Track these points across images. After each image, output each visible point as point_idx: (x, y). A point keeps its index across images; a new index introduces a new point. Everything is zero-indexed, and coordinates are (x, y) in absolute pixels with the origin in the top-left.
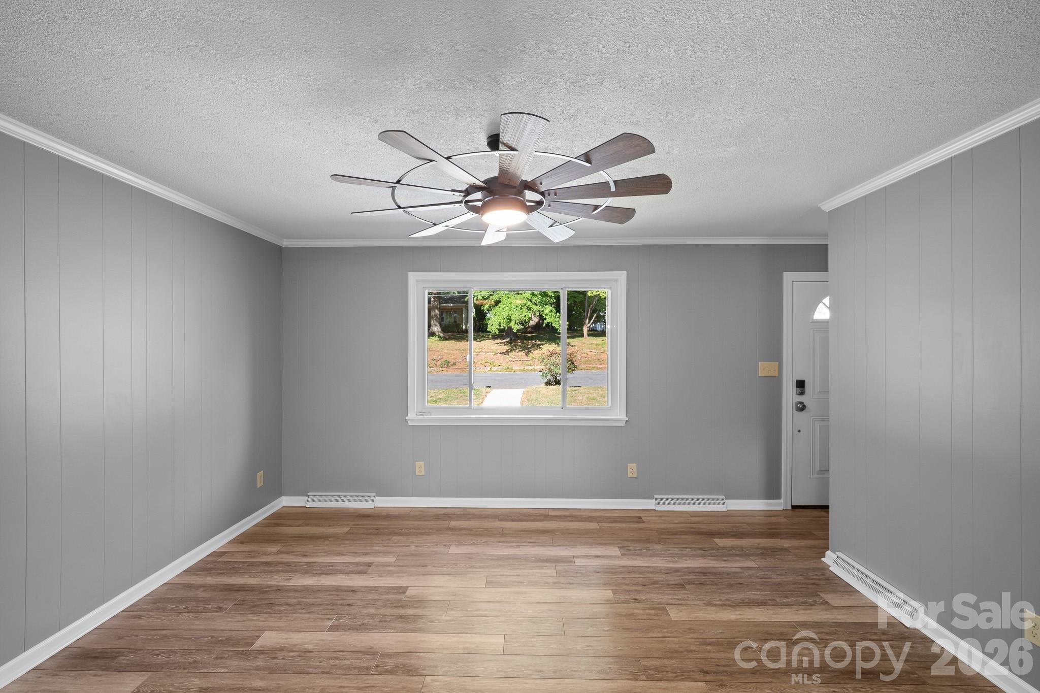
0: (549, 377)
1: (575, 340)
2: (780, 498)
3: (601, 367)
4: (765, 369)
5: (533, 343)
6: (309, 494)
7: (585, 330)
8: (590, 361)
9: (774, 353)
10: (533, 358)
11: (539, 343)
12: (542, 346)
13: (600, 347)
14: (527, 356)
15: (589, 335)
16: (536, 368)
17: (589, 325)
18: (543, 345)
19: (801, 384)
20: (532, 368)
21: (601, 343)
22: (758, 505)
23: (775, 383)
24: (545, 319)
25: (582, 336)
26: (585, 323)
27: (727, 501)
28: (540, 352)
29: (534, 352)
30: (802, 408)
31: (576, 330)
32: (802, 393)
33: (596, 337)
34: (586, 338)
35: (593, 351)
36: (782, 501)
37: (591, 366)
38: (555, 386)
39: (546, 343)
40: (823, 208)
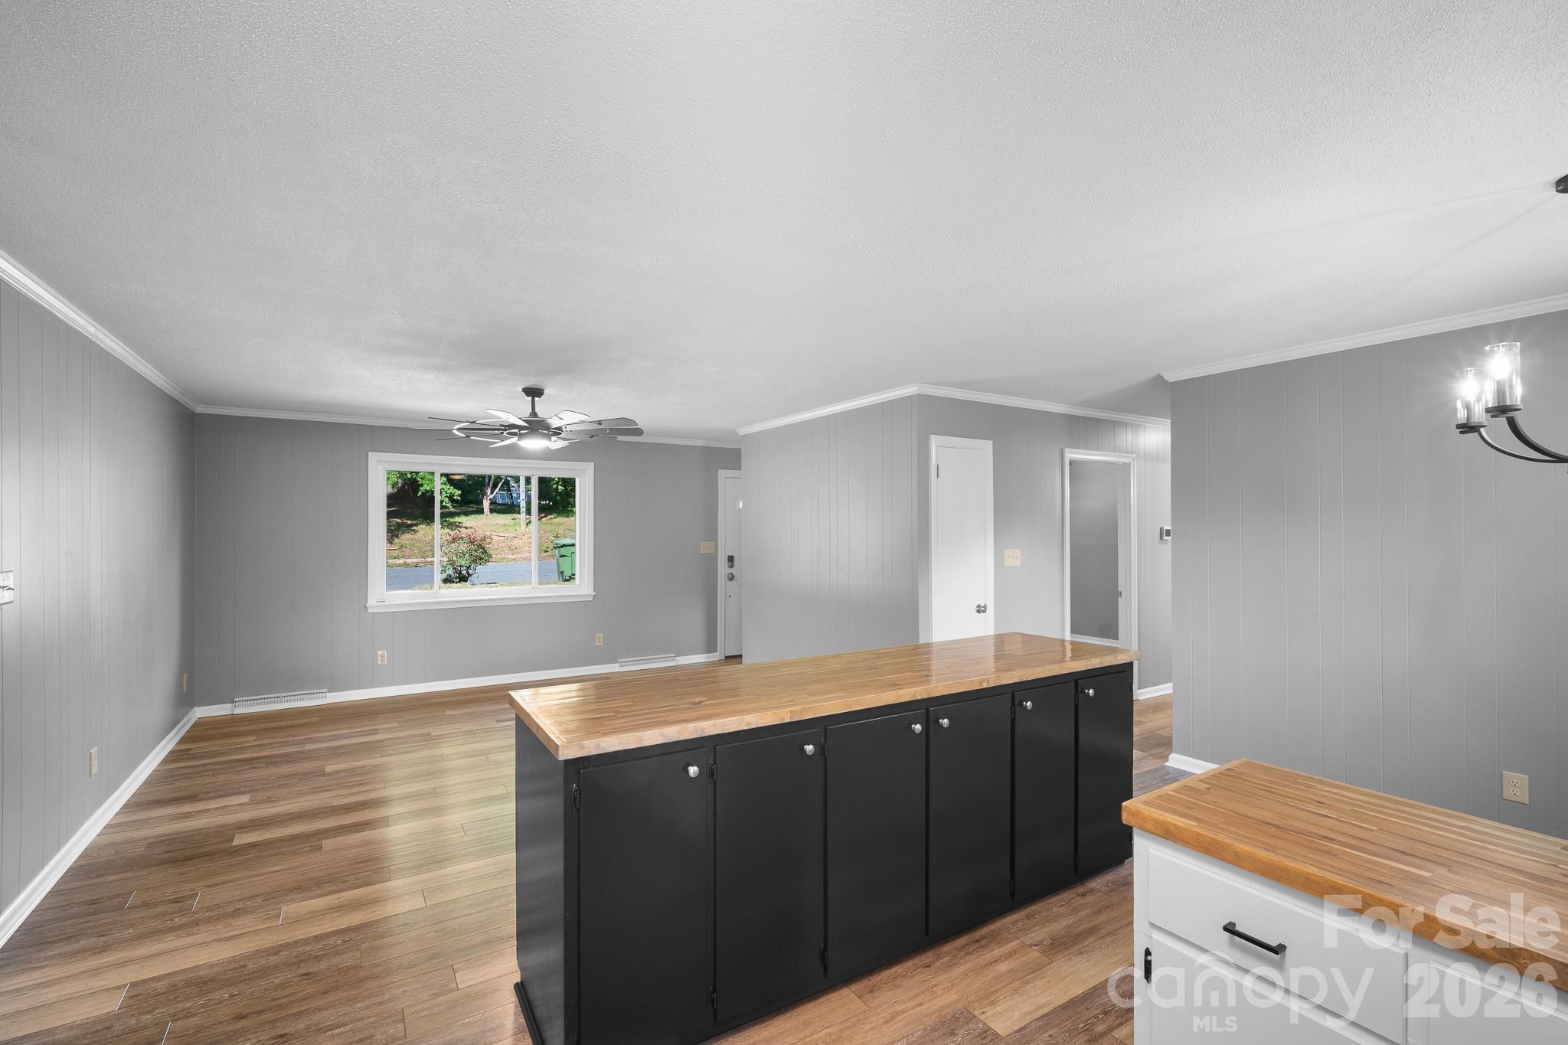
0: (450, 572)
1: (469, 518)
2: (716, 651)
3: (513, 557)
4: (705, 547)
5: (397, 523)
6: (236, 700)
7: (486, 504)
8: (497, 549)
9: (712, 534)
10: (402, 547)
11: (409, 522)
12: (415, 528)
13: (511, 529)
14: (391, 543)
15: (492, 511)
16: (409, 561)
17: (492, 496)
18: (417, 526)
19: (731, 559)
20: (401, 561)
21: (512, 524)
22: (700, 658)
23: (712, 558)
24: (422, 485)
25: (481, 511)
26: (486, 494)
27: (678, 658)
28: (413, 537)
29: (403, 537)
30: (732, 578)
31: (471, 502)
32: (732, 566)
33: (503, 513)
34: (487, 515)
35: (501, 535)
36: (718, 653)
37: (499, 556)
38: (459, 584)
39: (422, 523)
40: (738, 432)
